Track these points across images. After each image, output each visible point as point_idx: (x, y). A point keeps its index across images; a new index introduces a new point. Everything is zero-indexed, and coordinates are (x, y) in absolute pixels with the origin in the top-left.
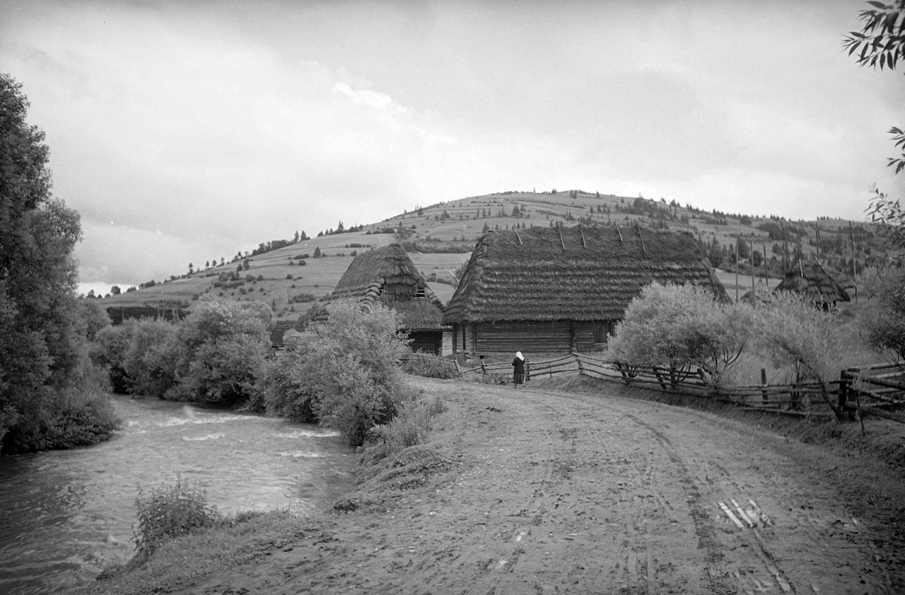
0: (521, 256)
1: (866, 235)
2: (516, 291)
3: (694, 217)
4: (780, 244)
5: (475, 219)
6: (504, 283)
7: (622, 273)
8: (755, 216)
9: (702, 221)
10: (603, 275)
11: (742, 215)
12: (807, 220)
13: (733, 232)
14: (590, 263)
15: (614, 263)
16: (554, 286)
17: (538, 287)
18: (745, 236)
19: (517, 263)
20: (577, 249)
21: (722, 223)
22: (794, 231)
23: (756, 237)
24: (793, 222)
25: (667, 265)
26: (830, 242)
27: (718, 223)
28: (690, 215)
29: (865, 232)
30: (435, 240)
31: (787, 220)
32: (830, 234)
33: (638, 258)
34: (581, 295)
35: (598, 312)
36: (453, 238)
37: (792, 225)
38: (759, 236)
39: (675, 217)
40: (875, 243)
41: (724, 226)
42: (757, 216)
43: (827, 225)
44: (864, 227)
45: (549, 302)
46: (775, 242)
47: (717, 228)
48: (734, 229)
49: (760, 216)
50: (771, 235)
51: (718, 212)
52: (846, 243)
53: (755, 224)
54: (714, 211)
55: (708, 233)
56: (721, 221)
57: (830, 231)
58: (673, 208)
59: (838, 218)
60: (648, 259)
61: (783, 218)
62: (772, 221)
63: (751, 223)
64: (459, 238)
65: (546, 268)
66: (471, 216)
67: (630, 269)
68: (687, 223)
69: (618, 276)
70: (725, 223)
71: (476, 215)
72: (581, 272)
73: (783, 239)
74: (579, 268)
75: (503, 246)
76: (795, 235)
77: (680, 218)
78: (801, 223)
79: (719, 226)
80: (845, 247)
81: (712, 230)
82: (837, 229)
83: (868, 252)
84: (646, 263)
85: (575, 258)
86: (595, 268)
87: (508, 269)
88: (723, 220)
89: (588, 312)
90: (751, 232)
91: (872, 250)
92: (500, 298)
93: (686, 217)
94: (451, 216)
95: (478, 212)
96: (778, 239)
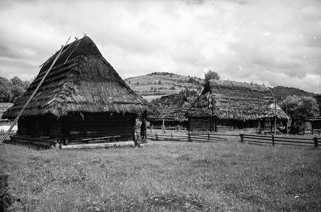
5: (147, 85)
30: (138, 91)
36: (143, 91)
64: (145, 91)
66: (146, 84)
71: (147, 83)
94: (140, 84)
95: (148, 83)
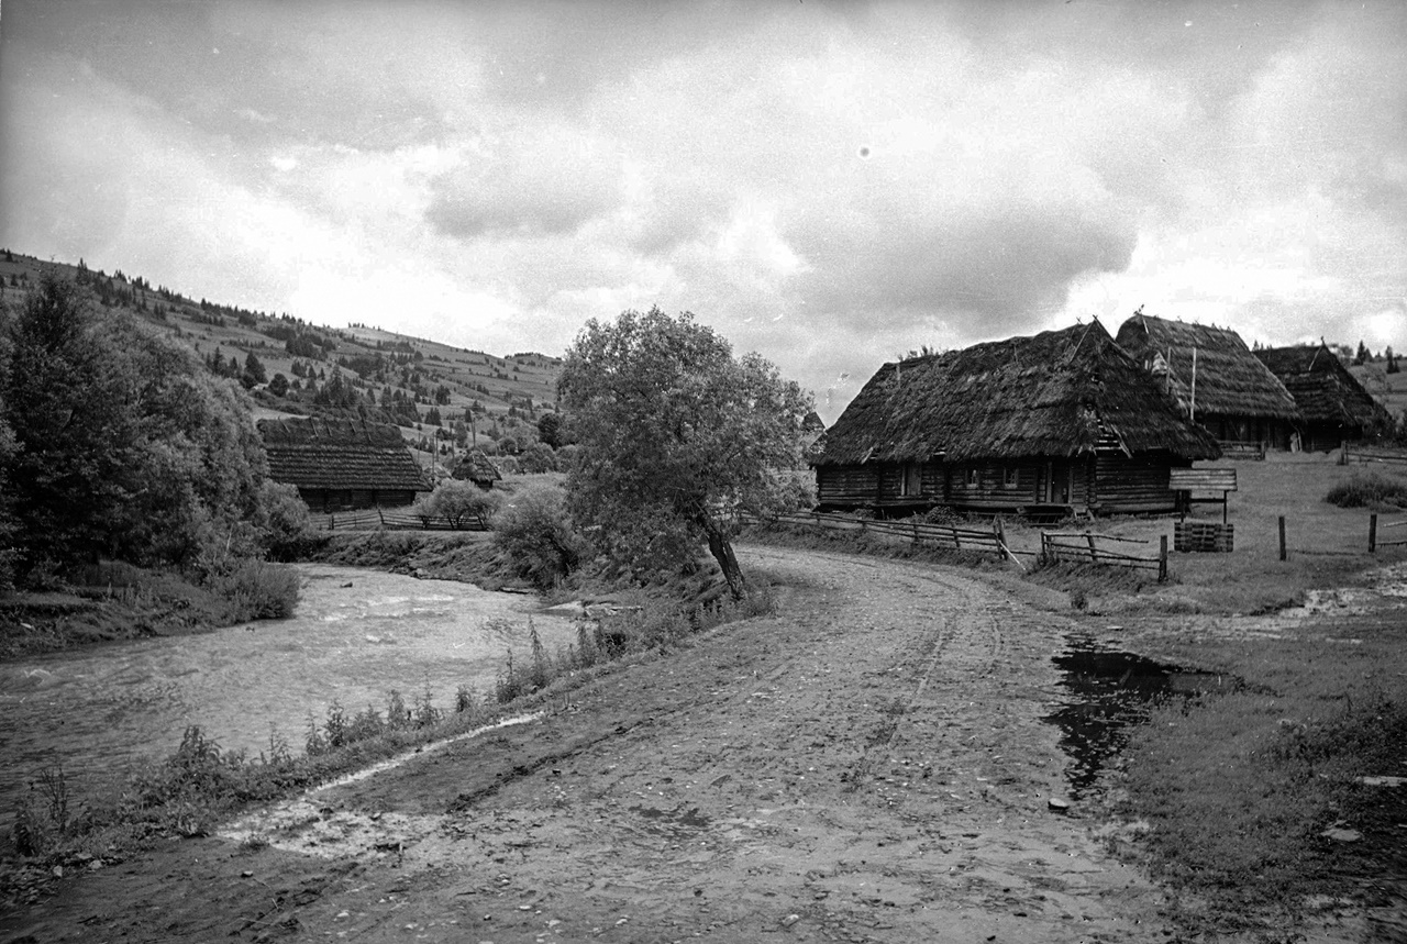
0: (289, 441)
1: (413, 355)
2: (289, 467)
3: (172, 310)
4: (303, 361)
6: (280, 461)
7: (357, 455)
8: (259, 312)
9: (185, 316)
10: (345, 457)
11: (240, 309)
12: (334, 326)
13: (235, 339)
14: (335, 448)
15: (351, 448)
16: (313, 464)
17: (301, 464)
18: (252, 346)
19: (286, 446)
20: (326, 436)
21: (216, 323)
22: (318, 342)
23: (267, 348)
24: (315, 328)
25: (385, 450)
26: (366, 362)
27: (210, 323)
28: (168, 305)
29: (412, 351)
31: (307, 323)
32: (366, 350)
33: (367, 445)
34: (333, 471)
35: (345, 483)
37: (314, 332)
38: (272, 347)
39: (144, 306)
40: (425, 367)
41: (219, 328)
42: (263, 314)
43: (361, 336)
44: (411, 343)
45: (313, 476)
46: (295, 358)
47: (210, 330)
48: (236, 334)
49: (268, 314)
50: (289, 347)
51: (210, 304)
52: (388, 367)
53: (260, 325)
54: (204, 301)
55: (196, 337)
56: (215, 319)
57: (366, 346)
58: (139, 291)
59: (377, 328)
60: (372, 445)
61: (300, 320)
62: (285, 323)
63: (255, 324)
65: (307, 451)
67: (362, 453)
68: (164, 318)
69: (355, 458)
70: (222, 324)
72: (331, 454)
73: (307, 355)
74: (329, 451)
75: (275, 432)
76: (319, 348)
77: (152, 308)
78: (325, 330)
79: (214, 328)
80: (387, 372)
81: (202, 333)
82: (375, 344)
83: (416, 380)
84: (372, 448)
85: (325, 444)
86: (338, 452)
87: (281, 450)
88: (219, 318)
89: (339, 484)
90: (261, 341)
91: (422, 378)
92: (279, 472)
93: (162, 307)
96: (299, 355)
